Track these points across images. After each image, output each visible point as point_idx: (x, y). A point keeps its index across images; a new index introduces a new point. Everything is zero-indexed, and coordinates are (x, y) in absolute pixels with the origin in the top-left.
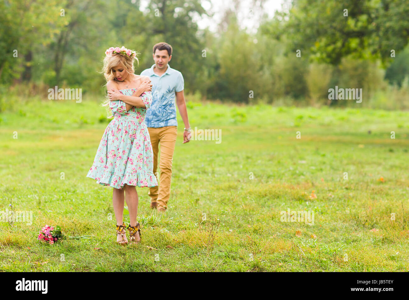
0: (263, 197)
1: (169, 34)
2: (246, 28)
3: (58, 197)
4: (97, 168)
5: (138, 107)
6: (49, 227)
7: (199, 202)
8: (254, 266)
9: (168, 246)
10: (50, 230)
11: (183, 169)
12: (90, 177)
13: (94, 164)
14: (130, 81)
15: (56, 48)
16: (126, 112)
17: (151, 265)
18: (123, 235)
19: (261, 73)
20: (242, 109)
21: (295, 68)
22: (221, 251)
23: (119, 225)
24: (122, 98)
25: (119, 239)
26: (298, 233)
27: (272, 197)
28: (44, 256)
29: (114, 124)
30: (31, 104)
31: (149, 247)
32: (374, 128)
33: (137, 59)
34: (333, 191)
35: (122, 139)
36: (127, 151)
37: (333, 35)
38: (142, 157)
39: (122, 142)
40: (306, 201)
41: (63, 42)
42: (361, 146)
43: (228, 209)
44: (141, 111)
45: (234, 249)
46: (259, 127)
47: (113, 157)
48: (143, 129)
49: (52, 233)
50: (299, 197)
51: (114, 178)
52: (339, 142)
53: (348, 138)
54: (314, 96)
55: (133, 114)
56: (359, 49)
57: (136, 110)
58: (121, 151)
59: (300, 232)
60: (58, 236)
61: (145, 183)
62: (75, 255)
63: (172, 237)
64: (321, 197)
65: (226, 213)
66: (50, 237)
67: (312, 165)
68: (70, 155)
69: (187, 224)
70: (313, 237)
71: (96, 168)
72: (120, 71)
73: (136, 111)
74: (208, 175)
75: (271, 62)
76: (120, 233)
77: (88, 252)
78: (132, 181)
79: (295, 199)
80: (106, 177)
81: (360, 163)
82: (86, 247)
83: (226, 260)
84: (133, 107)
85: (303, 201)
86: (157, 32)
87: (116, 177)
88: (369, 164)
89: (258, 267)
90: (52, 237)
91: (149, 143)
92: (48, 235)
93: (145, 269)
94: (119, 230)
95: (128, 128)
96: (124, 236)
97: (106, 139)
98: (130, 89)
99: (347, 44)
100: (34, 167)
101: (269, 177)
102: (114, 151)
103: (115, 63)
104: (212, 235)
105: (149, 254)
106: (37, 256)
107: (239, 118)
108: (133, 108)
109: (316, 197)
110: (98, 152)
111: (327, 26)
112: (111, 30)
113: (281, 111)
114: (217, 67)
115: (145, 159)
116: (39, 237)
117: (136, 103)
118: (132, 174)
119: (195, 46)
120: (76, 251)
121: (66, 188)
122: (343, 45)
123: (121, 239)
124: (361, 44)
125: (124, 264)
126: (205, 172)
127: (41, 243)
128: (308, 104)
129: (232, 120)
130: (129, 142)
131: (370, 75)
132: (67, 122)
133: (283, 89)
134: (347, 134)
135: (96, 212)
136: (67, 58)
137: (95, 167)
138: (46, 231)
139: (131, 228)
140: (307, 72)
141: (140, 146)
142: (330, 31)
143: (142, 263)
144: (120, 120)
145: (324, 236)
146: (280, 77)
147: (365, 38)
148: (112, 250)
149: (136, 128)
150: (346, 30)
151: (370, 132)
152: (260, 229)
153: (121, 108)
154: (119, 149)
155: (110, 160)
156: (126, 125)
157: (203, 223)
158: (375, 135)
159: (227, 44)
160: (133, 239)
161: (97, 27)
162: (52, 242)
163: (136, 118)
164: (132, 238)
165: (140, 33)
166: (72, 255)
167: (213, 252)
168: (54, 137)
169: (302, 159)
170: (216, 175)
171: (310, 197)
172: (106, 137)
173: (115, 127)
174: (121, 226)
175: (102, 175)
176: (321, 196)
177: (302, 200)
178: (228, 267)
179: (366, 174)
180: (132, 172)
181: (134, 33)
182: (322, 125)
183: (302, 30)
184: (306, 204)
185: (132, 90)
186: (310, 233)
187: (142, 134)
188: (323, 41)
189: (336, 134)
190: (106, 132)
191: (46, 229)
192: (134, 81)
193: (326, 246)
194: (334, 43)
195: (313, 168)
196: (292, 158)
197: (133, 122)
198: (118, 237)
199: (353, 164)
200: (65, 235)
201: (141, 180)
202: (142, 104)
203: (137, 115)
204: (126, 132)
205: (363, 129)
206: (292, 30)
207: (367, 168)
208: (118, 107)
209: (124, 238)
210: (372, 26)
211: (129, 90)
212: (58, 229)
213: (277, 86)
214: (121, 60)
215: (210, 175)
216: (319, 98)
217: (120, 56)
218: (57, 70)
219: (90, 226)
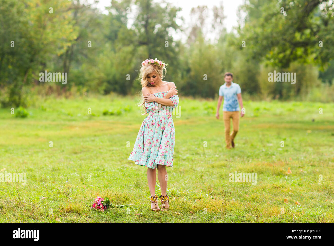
0: (251, 173)
1: (151, 45)
2: (210, 40)
3: (94, 175)
4: (137, 153)
6: (100, 199)
7: (203, 177)
9: (191, 212)
10: (101, 200)
11: (180, 151)
12: (132, 160)
13: (134, 150)
14: (160, 86)
15: (64, 57)
18: (156, 203)
20: (211, 103)
21: (249, 71)
22: (231, 216)
23: (153, 196)
24: (156, 100)
25: (152, 207)
26: (286, 200)
27: (257, 173)
28: (99, 221)
29: (149, 119)
30: (48, 101)
31: (177, 213)
32: (316, 117)
33: (165, 69)
34: (302, 168)
35: (156, 130)
36: (159, 140)
37: (284, 45)
38: (169, 144)
39: (156, 133)
40: (284, 175)
41: (70, 53)
42: (309, 131)
45: (241, 213)
47: (149, 144)
48: (171, 123)
49: (102, 203)
50: (278, 173)
51: (150, 161)
52: (291, 129)
53: (298, 125)
54: (265, 92)
56: (304, 56)
58: (155, 140)
59: (287, 200)
60: (107, 205)
61: (170, 163)
63: (193, 205)
64: (295, 173)
65: (226, 186)
66: (101, 206)
67: (278, 147)
68: (88, 141)
69: (200, 195)
70: (298, 203)
72: (154, 77)
74: (200, 156)
75: (230, 66)
76: (153, 202)
77: (131, 217)
78: (161, 161)
79: (275, 174)
80: (144, 160)
81: (316, 145)
82: (129, 214)
85: (282, 175)
86: (142, 43)
87: (152, 160)
88: (322, 146)
90: (103, 206)
91: (174, 133)
92: (100, 205)
94: (153, 200)
95: (160, 122)
96: (156, 205)
97: (143, 131)
98: (160, 93)
99: (294, 52)
100: (63, 151)
101: (248, 157)
102: (149, 140)
103: (151, 71)
104: (225, 203)
105: (178, 218)
106: (93, 221)
107: (210, 110)
109: (291, 173)
110: (137, 141)
111: (280, 38)
112: (106, 42)
114: (189, 70)
115: (171, 145)
116: (93, 206)
117: (167, 103)
118: (161, 156)
119: (171, 54)
120: (122, 216)
121: (96, 167)
122: (292, 53)
123: (154, 207)
124: (306, 52)
126: (197, 154)
127: (96, 211)
128: (261, 99)
129: (206, 112)
130: (161, 132)
131: (308, 75)
132: (79, 115)
134: (296, 122)
135: (127, 186)
136: (73, 65)
137: (135, 152)
138: (98, 201)
139: (162, 197)
140: (258, 73)
141: (167, 135)
142: (282, 42)
144: (153, 116)
145: (305, 203)
147: (308, 48)
148: (149, 215)
149: (165, 122)
150: (294, 41)
151: (313, 120)
152: (256, 198)
154: (153, 138)
155: (146, 147)
156: (158, 120)
157: (211, 194)
158: (318, 122)
159: (196, 52)
160: (164, 206)
162: (103, 210)
165: (128, 45)
166: (120, 219)
167: (226, 216)
168: (72, 127)
169: (268, 142)
170: (207, 156)
171: (287, 173)
172: (143, 129)
173: (150, 121)
174: (154, 197)
175: (140, 158)
176: (295, 171)
179: (322, 154)
180: (162, 155)
181: (124, 45)
182: (275, 115)
183: (260, 42)
184: (285, 178)
185: (162, 93)
186: (295, 201)
187: (170, 126)
188: (276, 50)
189: (288, 122)
190: (143, 125)
191: (98, 199)
192: (163, 86)
193: (309, 210)
194: (284, 51)
195: (280, 149)
196: (262, 141)
197: (163, 118)
198: (152, 206)
199: (310, 146)
200: (113, 205)
201: (167, 161)
202: (172, 104)
204: (159, 125)
205: (308, 118)
207: (322, 149)
208: (152, 107)
210: (315, 38)
212: (107, 199)
214: (155, 68)
215: (202, 155)
216: (269, 94)
217: (153, 66)
219: (128, 197)
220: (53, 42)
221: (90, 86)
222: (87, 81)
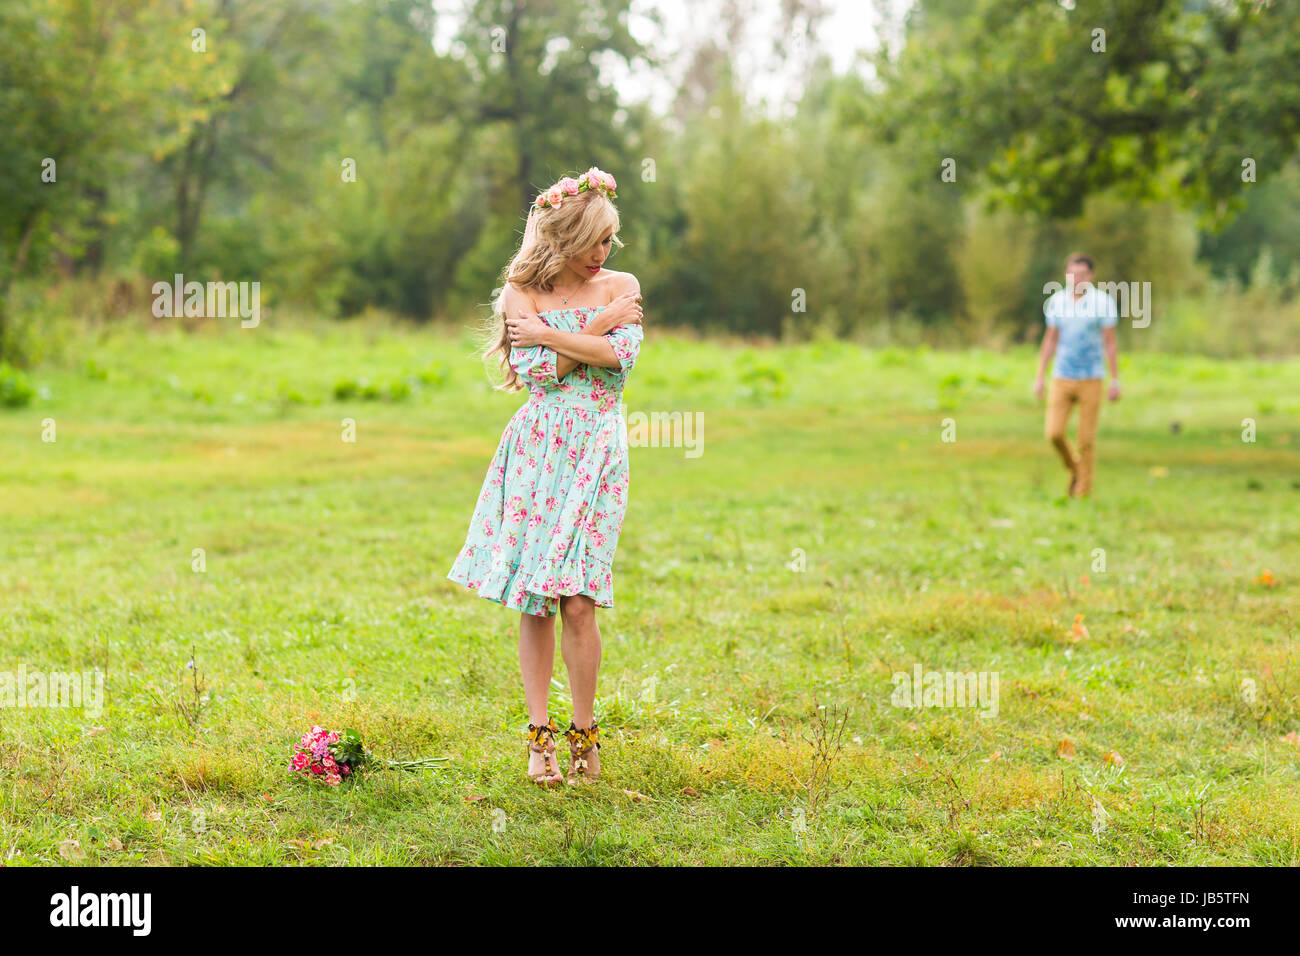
0: (926, 634)
1: (529, 121)
2: (764, 102)
3: (297, 639)
4: (475, 551)
5: (596, 366)
6: (324, 734)
7: (735, 651)
8: (959, 849)
9: (688, 791)
10: (327, 741)
11: (644, 547)
15: (180, 165)
16: (556, 380)
17: (646, 846)
18: (549, 755)
19: (813, 242)
20: (767, 356)
21: (921, 227)
22: (848, 805)
23: (540, 726)
24: (548, 340)
25: (534, 766)
26: (1065, 746)
27: (952, 634)
28: (319, 821)
29: (525, 418)
30: (116, 343)
31: (631, 794)
32: (1185, 413)
34: (1129, 616)
35: (546, 462)
36: (561, 499)
37: (1062, 125)
40: (1060, 646)
41: (202, 147)
42: (1159, 472)
43: (830, 671)
44: (603, 377)
45: (886, 797)
46: (832, 412)
49: (334, 750)
50: (1037, 637)
51: (520, 581)
53: (1115, 447)
54: (983, 312)
55: (581, 385)
56: (1141, 169)
57: (589, 373)
58: (541, 498)
59: (1071, 745)
60: (353, 759)
62: (409, 817)
63: (695, 761)
64: (1101, 637)
65: (829, 685)
66: (327, 763)
67: (1036, 534)
68: (273, 504)
69: (725, 721)
70: (1113, 758)
71: (471, 551)
73: (590, 377)
74: (724, 568)
75: (844, 208)
76: (538, 748)
77: (448, 809)
79: (1025, 640)
80: (494, 579)
81: (1185, 527)
82: (441, 794)
83: (871, 832)
84: (581, 364)
85: (1051, 648)
86: (491, 114)
87: (524, 579)
88: (1209, 529)
89: (970, 852)
90: (337, 762)
92: (322, 757)
93: (630, 860)
94: (537, 740)
95: (564, 429)
96: (551, 760)
97: (502, 465)
98: (572, 310)
99: (1102, 153)
101: (916, 571)
102: (521, 499)
104: (825, 757)
105: (635, 814)
106: (296, 822)
107: (766, 386)
108: (577, 367)
109: (1087, 635)
111: (1043, 99)
112: (350, 106)
113: (890, 363)
114: (679, 224)
116: (295, 762)
117: (592, 354)
119: (609, 158)
120: (412, 804)
121: (307, 608)
122: (1092, 158)
123: (542, 768)
124: (1148, 156)
125: (566, 845)
126: (713, 557)
127: (305, 782)
128: (967, 343)
129: (746, 390)
130: (568, 470)
131: (1154, 247)
132: (239, 398)
133: (883, 293)
135: (432, 685)
136: (216, 196)
137: (469, 548)
138: (314, 745)
139: (577, 732)
140: (956, 238)
142: (1053, 114)
143: (618, 841)
144: (541, 404)
145: (1144, 756)
146: (874, 254)
147: (1159, 137)
148: (520, 802)
149: (589, 430)
150: (1103, 109)
151: (1176, 428)
152: (948, 736)
153: (541, 367)
154: (535, 493)
155: (508, 526)
156: (558, 421)
157: (769, 719)
158: (1194, 436)
159: (709, 149)
160: (581, 767)
161: (305, 98)
162: (334, 779)
163: (590, 398)
164: (577, 766)
165: (437, 120)
166: (403, 818)
167: (826, 807)
168: (208, 445)
169: (996, 513)
170: (750, 568)
171: (1070, 636)
172: (503, 458)
173: (526, 426)
174: (544, 729)
175: (487, 573)
176: (1102, 630)
177: (1048, 645)
178: (879, 853)
179: (1212, 561)
181: (422, 119)
183: (965, 112)
184: (1063, 656)
185: (578, 312)
186: (1102, 749)
188: (1030, 143)
191: (316, 737)
193: (1160, 786)
194: (1062, 149)
195: (1044, 542)
196: (970, 511)
197: (579, 412)
198: (531, 763)
199: (1162, 529)
200: (376, 758)
202: (610, 357)
203: (591, 389)
204: (558, 441)
205: (1153, 417)
206: (933, 113)
207: (1210, 544)
208: (532, 365)
209: (552, 765)
210: (1185, 100)
211: (568, 312)
212: (352, 738)
213: (866, 281)
215: (731, 564)
216: (1000, 319)
218: (185, 233)
219: (435, 728)
220: (138, 106)
221: (282, 283)
222: (272, 261)
